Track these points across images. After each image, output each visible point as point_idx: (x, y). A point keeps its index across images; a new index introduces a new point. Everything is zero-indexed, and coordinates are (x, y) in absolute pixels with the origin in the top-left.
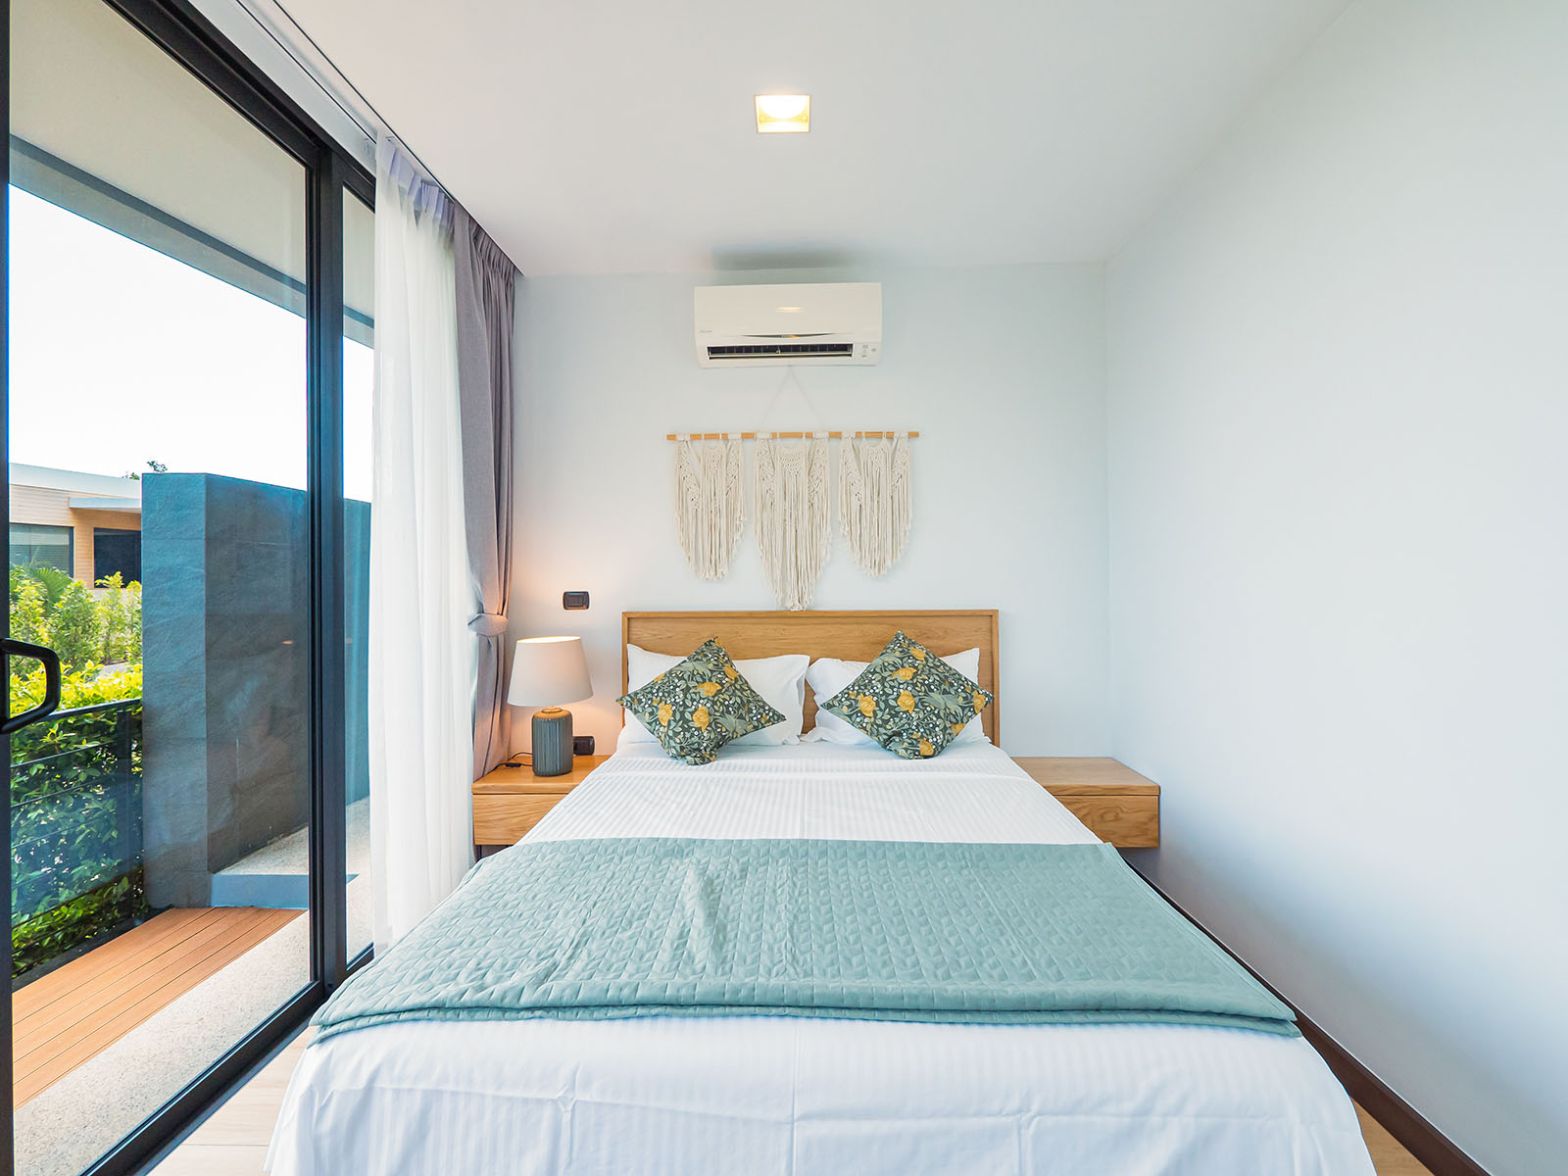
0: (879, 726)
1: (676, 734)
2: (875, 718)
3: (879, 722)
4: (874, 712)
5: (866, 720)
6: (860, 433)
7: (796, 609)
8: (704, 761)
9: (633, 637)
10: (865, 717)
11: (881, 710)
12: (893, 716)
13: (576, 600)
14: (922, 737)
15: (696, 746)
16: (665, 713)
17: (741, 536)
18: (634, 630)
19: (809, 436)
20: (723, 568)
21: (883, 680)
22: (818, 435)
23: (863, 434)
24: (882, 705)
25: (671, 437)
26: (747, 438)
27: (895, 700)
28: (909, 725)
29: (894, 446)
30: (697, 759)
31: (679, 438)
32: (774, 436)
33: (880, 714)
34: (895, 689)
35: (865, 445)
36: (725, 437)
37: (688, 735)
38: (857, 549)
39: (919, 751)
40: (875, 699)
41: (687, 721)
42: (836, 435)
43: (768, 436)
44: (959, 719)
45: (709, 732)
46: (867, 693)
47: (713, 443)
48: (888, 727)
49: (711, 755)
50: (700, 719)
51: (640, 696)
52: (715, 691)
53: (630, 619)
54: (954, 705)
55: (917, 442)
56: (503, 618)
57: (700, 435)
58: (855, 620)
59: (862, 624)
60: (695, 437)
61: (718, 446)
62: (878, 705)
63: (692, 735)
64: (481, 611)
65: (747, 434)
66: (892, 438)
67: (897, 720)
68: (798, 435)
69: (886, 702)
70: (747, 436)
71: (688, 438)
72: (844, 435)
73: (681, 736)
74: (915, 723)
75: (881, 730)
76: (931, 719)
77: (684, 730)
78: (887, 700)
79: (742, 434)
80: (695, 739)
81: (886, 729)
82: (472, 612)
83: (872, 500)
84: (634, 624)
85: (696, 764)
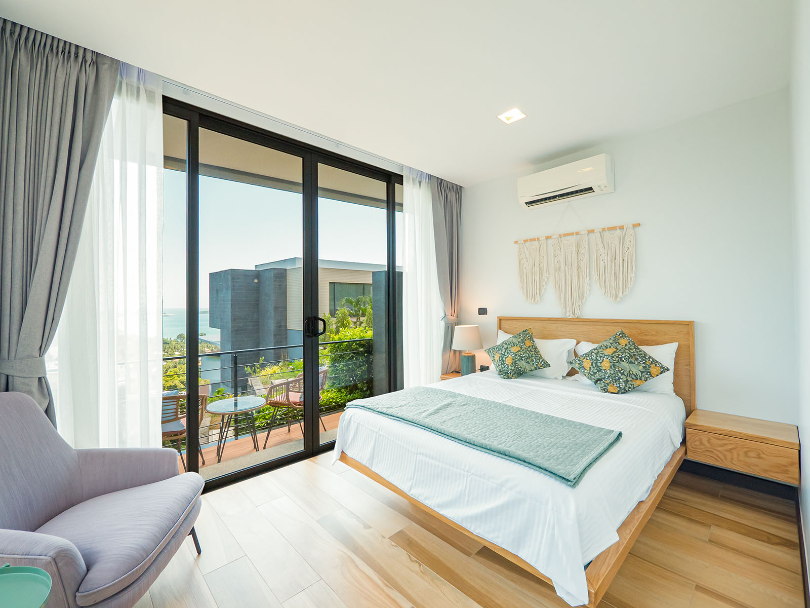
0: (591, 375)
1: (499, 365)
2: (590, 370)
3: (592, 373)
4: (590, 368)
5: (586, 371)
6: (605, 229)
7: (570, 317)
8: (508, 378)
9: (502, 327)
10: (586, 370)
11: (593, 367)
12: (598, 371)
13: (483, 311)
14: (610, 382)
15: (506, 371)
16: (497, 357)
17: (546, 283)
18: (502, 324)
19: (577, 234)
20: (538, 298)
21: (597, 354)
22: (582, 233)
23: (606, 229)
24: (594, 365)
25: (516, 242)
26: (549, 238)
27: (601, 363)
28: (604, 375)
29: (624, 233)
30: (505, 377)
31: (519, 242)
32: (560, 236)
33: (592, 369)
34: (602, 358)
35: (607, 234)
36: (538, 239)
37: (503, 366)
38: (603, 287)
39: (607, 389)
40: (592, 361)
41: (503, 361)
42: (592, 231)
43: (558, 236)
44: (639, 378)
45: (512, 366)
46: (588, 359)
47: (534, 243)
48: (596, 376)
49: (513, 376)
50: (508, 361)
51: (491, 350)
52: (517, 350)
53: (500, 320)
54: (636, 370)
55: (638, 229)
56: (454, 318)
57: (527, 240)
58: (603, 324)
59: (606, 326)
60: (526, 241)
61: (536, 243)
62: (592, 365)
63: (505, 367)
64: (445, 315)
65: (548, 237)
66: (623, 228)
67: (600, 373)
68: (572, 234)
69: (596, 364)
70: (548, 238)
71: (523, 242)
72: (596, 231)
73: (500, 367)
74: (607, 376)
75: (593, 377)
76: (618, 375)
77: (502, 364)
78: (597, 363)
79: (546, 237)
80: (505, 368)
81: (594, 376)
82: (443, 315)
83: (612, 262)
84: (502, 321)
85: (504, 378)
